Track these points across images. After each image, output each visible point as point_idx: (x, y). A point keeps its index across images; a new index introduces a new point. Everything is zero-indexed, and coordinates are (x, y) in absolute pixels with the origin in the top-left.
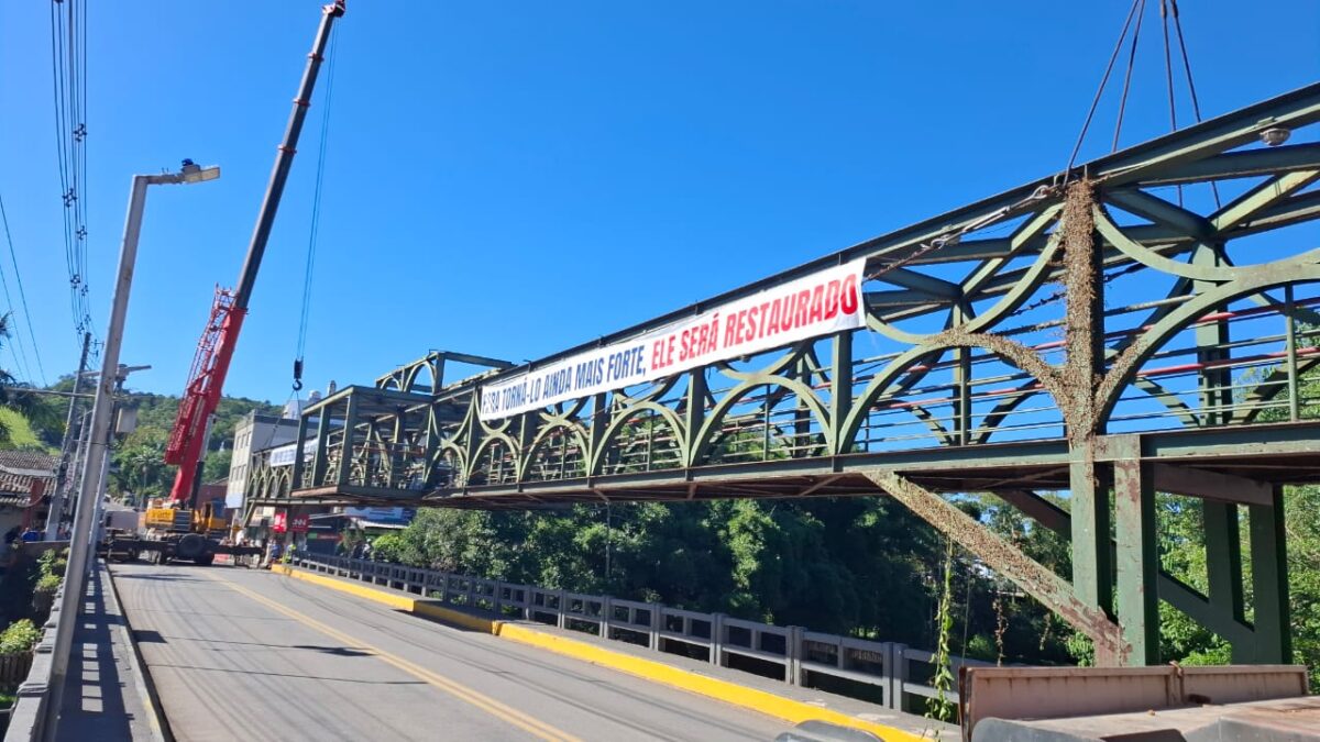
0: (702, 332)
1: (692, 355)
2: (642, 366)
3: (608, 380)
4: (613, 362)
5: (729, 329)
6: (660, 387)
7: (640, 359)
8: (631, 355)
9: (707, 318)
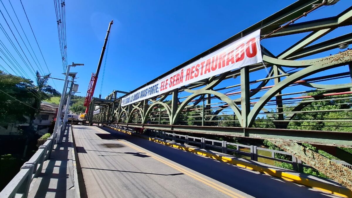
0: (177, 77)
1: (174, 85)
2: (157, 90)
3: (148, 95)
4: (150, 89)
5: (188, 74)
6: (163, 96)
7: (157, 88)
8: (155, 87)
9: (179, 71)
